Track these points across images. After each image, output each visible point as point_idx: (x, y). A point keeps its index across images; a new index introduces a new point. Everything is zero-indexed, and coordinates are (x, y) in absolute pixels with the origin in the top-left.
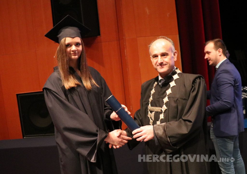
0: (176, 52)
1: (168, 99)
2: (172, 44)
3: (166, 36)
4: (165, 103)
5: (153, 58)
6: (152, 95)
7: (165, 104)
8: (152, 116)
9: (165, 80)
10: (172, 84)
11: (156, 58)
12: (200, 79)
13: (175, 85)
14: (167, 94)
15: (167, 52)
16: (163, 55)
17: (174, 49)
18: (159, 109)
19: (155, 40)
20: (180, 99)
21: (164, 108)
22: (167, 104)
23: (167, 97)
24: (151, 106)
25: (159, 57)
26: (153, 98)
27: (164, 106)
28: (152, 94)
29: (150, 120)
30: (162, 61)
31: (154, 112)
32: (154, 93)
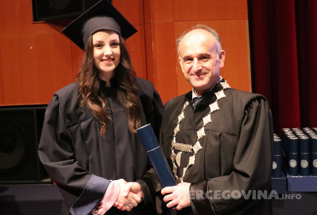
0: (223, 53)
1: (205, 133)
2: (217, 38)
3: (208, 25)
4: (199, 138)
5: (185, 62)
6: (180, 123)
7: (200, 140)
8: (177, 158)
9: (201, 99)
10: (214, 107)
11: (189, 61)
12: (259, 102)
13: (218, 108)
14: (203, 123)
15: (209, 53)
16: (203, 57)
17: (221, 48)
18: (189, 148)
19: (189, 31)
20: (224, 134)
21: (198, 147)
22: (202, 141)
23: (203, 129)
24: (176, 142)
25: (196, 60)
26: (180, 129)
27: (198, 143)
28: (179, 121)
29: (174, 164)
30: (201, 68)
31: (181, 152)
32: (183, 119)
